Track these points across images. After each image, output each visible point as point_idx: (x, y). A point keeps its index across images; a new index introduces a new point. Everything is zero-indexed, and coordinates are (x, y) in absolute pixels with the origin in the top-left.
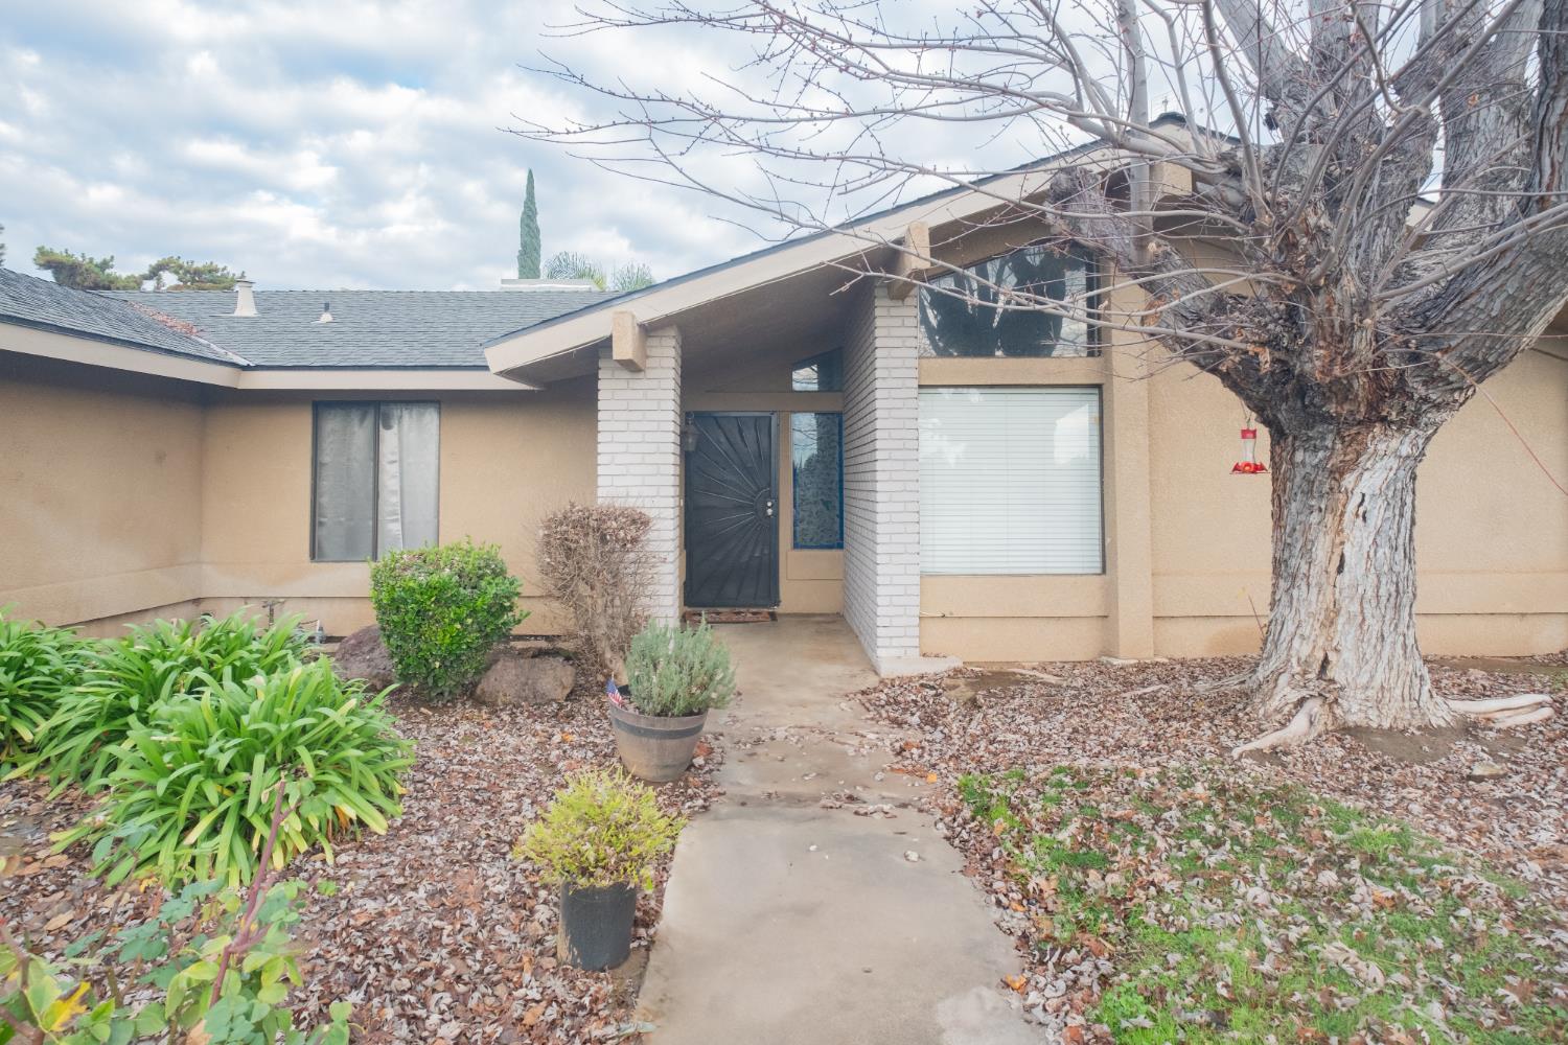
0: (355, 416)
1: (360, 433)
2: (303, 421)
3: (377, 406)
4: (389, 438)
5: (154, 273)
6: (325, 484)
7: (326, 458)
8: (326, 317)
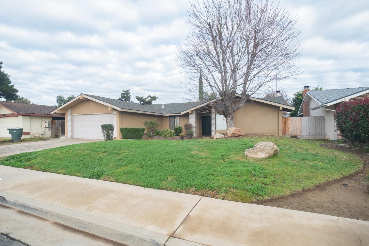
0: (173, 117)
1: (173, 119)
2: (169, 118)
3: (175, 117)
4: (175, 119)
5: (147, 98)
6: (171, 124)
7: (171, 121)
8: (170, 108)
